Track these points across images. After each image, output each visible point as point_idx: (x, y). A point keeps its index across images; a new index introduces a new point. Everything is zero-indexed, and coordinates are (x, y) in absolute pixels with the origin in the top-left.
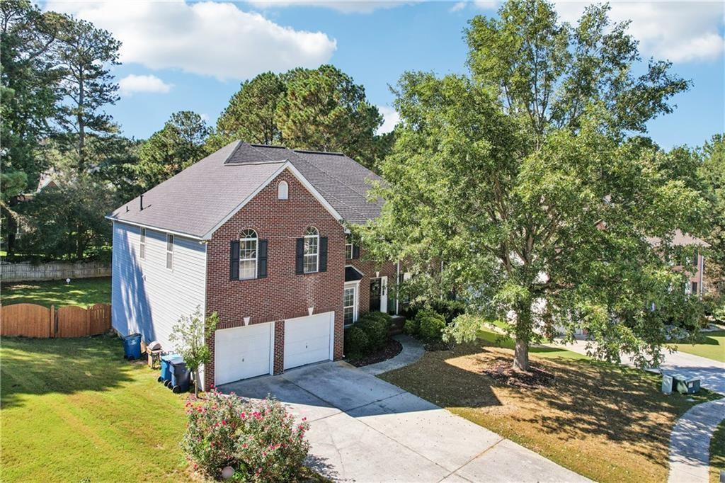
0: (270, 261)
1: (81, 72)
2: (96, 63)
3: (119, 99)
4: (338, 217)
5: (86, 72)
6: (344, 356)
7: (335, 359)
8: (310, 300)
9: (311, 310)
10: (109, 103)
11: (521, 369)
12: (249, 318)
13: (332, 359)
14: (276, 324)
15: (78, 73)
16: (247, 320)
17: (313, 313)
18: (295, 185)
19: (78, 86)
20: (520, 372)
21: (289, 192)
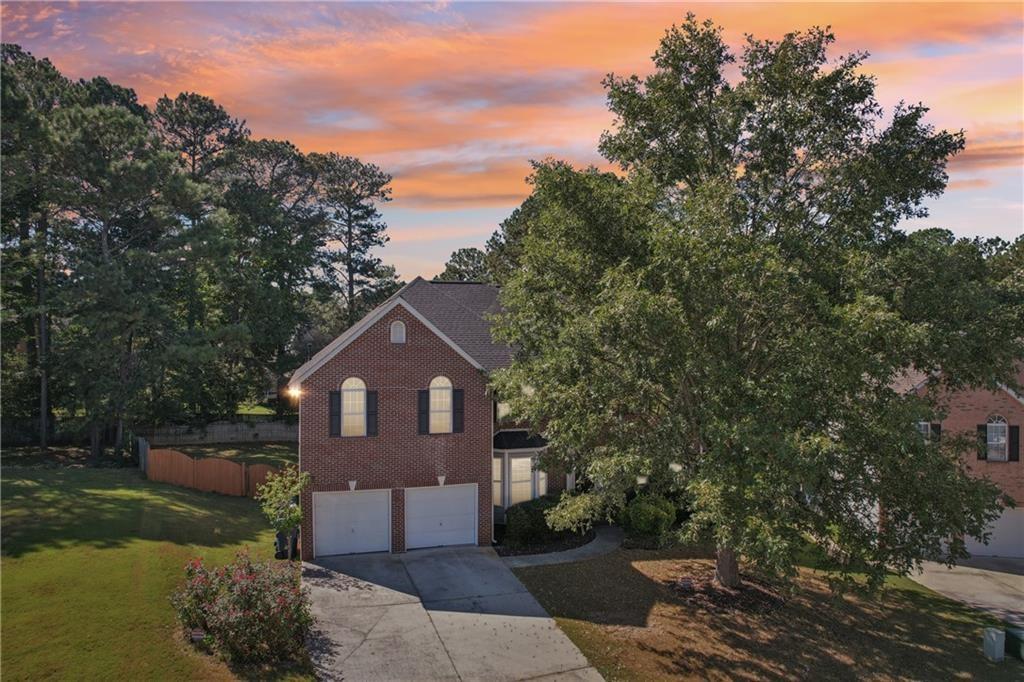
0: (381, 417)
1: (349, 212)
2: (364, 202)
3: (388, 239)
4: (478, 366)
5: (355, 213)
6: (495, 542)
7: (481, 544)
8: (440, 467)
9: (441, 479)
10: (378, 246)
11: (722, 584)
12: (355, 483)
13: (477, 543)
14: (393, 492)
15: (346, 216)
16: (353, 484)
17: (445, 484)
18: (414, 326)
19: (346, 229)
20: (720, 587)
21: (407, 334)
